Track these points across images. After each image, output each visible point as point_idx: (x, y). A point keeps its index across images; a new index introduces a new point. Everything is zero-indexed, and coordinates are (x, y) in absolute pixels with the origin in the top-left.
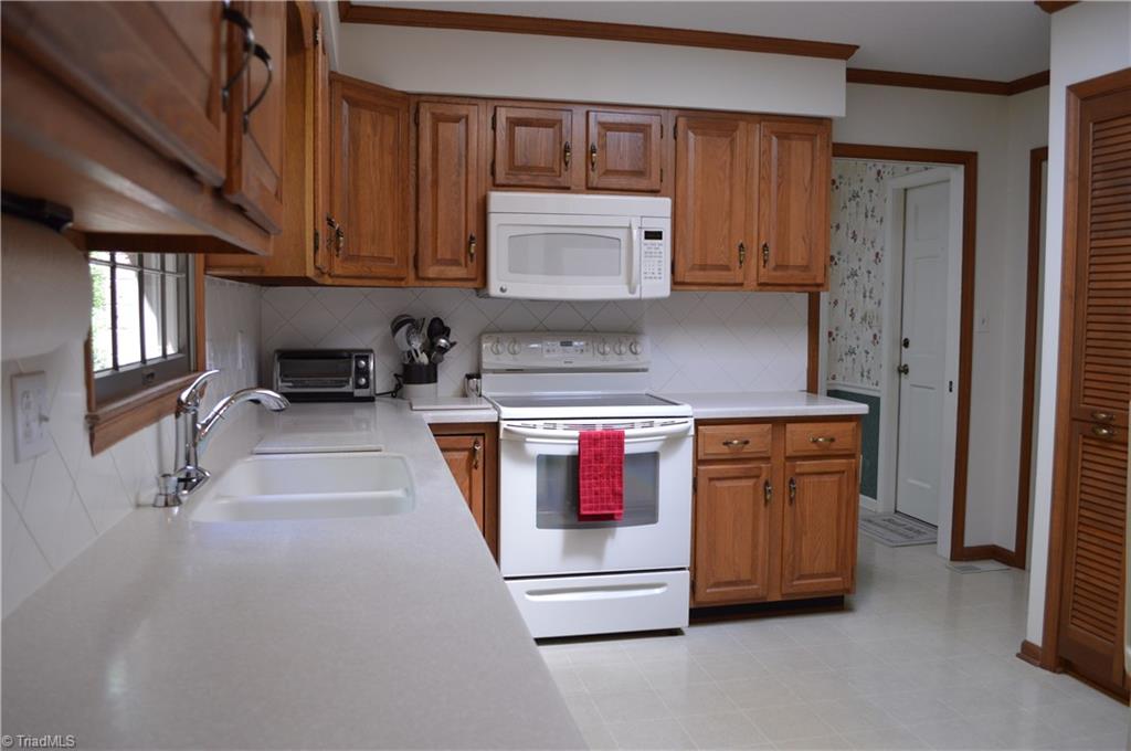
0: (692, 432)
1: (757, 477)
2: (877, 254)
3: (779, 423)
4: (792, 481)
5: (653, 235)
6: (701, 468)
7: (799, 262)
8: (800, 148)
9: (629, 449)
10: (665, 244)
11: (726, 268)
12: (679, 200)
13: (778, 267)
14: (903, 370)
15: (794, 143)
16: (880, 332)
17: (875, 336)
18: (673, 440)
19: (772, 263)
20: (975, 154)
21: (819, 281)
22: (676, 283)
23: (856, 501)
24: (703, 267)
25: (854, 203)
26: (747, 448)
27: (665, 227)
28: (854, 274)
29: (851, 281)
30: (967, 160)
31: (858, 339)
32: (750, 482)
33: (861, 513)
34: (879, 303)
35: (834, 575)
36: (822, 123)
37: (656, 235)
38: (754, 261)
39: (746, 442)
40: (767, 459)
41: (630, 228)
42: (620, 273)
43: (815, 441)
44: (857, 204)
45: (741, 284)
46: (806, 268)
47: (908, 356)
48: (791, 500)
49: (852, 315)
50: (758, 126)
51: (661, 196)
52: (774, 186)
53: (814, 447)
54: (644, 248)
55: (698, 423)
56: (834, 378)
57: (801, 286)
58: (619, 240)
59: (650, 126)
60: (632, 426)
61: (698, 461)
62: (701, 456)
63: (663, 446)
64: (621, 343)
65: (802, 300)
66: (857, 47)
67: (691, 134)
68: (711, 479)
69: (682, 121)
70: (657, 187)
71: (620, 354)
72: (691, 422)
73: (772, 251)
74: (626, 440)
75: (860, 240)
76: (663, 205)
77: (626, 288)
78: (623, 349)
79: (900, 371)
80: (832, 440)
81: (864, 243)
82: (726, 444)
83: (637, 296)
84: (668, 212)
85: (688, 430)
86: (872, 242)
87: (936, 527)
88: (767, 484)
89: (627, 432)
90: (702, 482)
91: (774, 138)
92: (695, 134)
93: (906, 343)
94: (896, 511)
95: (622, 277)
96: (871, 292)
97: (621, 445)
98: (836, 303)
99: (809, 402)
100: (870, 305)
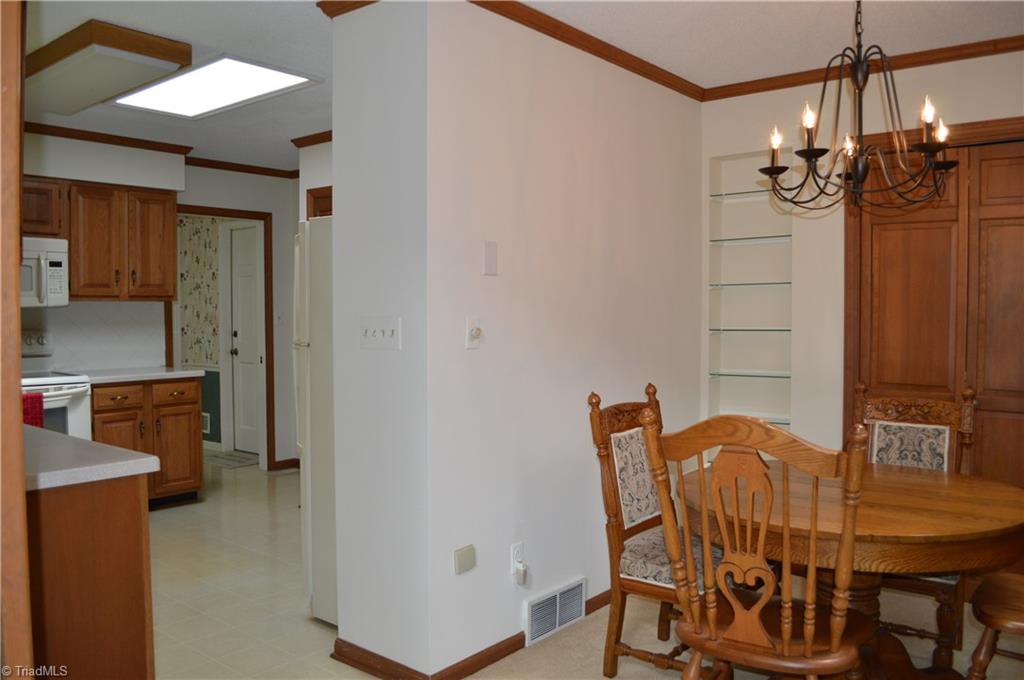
0: (89, 392)
1: (135, 419)
2: (214, 274)
3: (147, 384)
4: (158, 421)
5: (56, 264)
6: (96, 416)
7: (157, 282)
8: (155, 209)
9: (47, 405)
10: (64, 270)
11: (107, 286)
12: (73, 242)
13: (142, 286)
14: (234, 352)
15: (151, 206)
16: (218, 327)
17: (214, 330)
18: (77, 398)
19: (138, 283)
20: (270, 215)
21: (170, 294)
22: (73, 296)
23: (200, 445)
24: (91, 285)
25: (196, 237)
26: (127, 401)
27: (64, 259)
28: (198, 287)
29: (197, 292)
30: (265, 217)
31: (203, 332)
32: (130, 423)
33: (205, 452)
34: (216, 307)
35: (190, 478)
36: (169, 194)
37: (58, 264)
38: (126, 282)
39: (126, 398)
40: (140, 408)
41: (39, 260)
42: (31, 289)
43: (172, 394)
44: (199, 238)
45: (117, 297)
46: (161, 286)
47: (238, 342)
48: (158, 432)
49: (198, 316)
50: (126, 194)
51: (61, 238)
52: (138, 233)
53: (171, 398)
54: (49, 273)
55: (93, 386)
56: (187, 361)
57: (158, 298)
58: (31, 267)
59: (51, 191)
60: (47, 391)
61: (94, 412)
62: (96, 408)
63: (69, 403)
64: (31, 337)
65: (160, 306)
66: (192, 148)
67: (80, 198)
68: (104, 422)
69: (74, 189)
70: (56, 232)
71: (30, 344)
72: (88, 386)
73: (138, 275)
74: (44, 400)
75: (201, 263)
76: (61, 245)
77: (37, 299)
78: (33, 341)
79: (232, 353)
80: (183, 393)
81: (205, 266)
82: (113, 399)
83: (45, 304)
84: (66, 249)
85: (87, 391)
86: (210, 266)
87: (258, 454)
88: (142, 423)
89: (45, 394)
90: (97, 425)
91: (138, 203)
92: (84, 197)
93: (235, 334)
94: (235, 450)
95: (34, 292)
96: (210, 299)
97: (41, 403)
98: (186, 307)
99: (167, 371)
100: (210, 309)
